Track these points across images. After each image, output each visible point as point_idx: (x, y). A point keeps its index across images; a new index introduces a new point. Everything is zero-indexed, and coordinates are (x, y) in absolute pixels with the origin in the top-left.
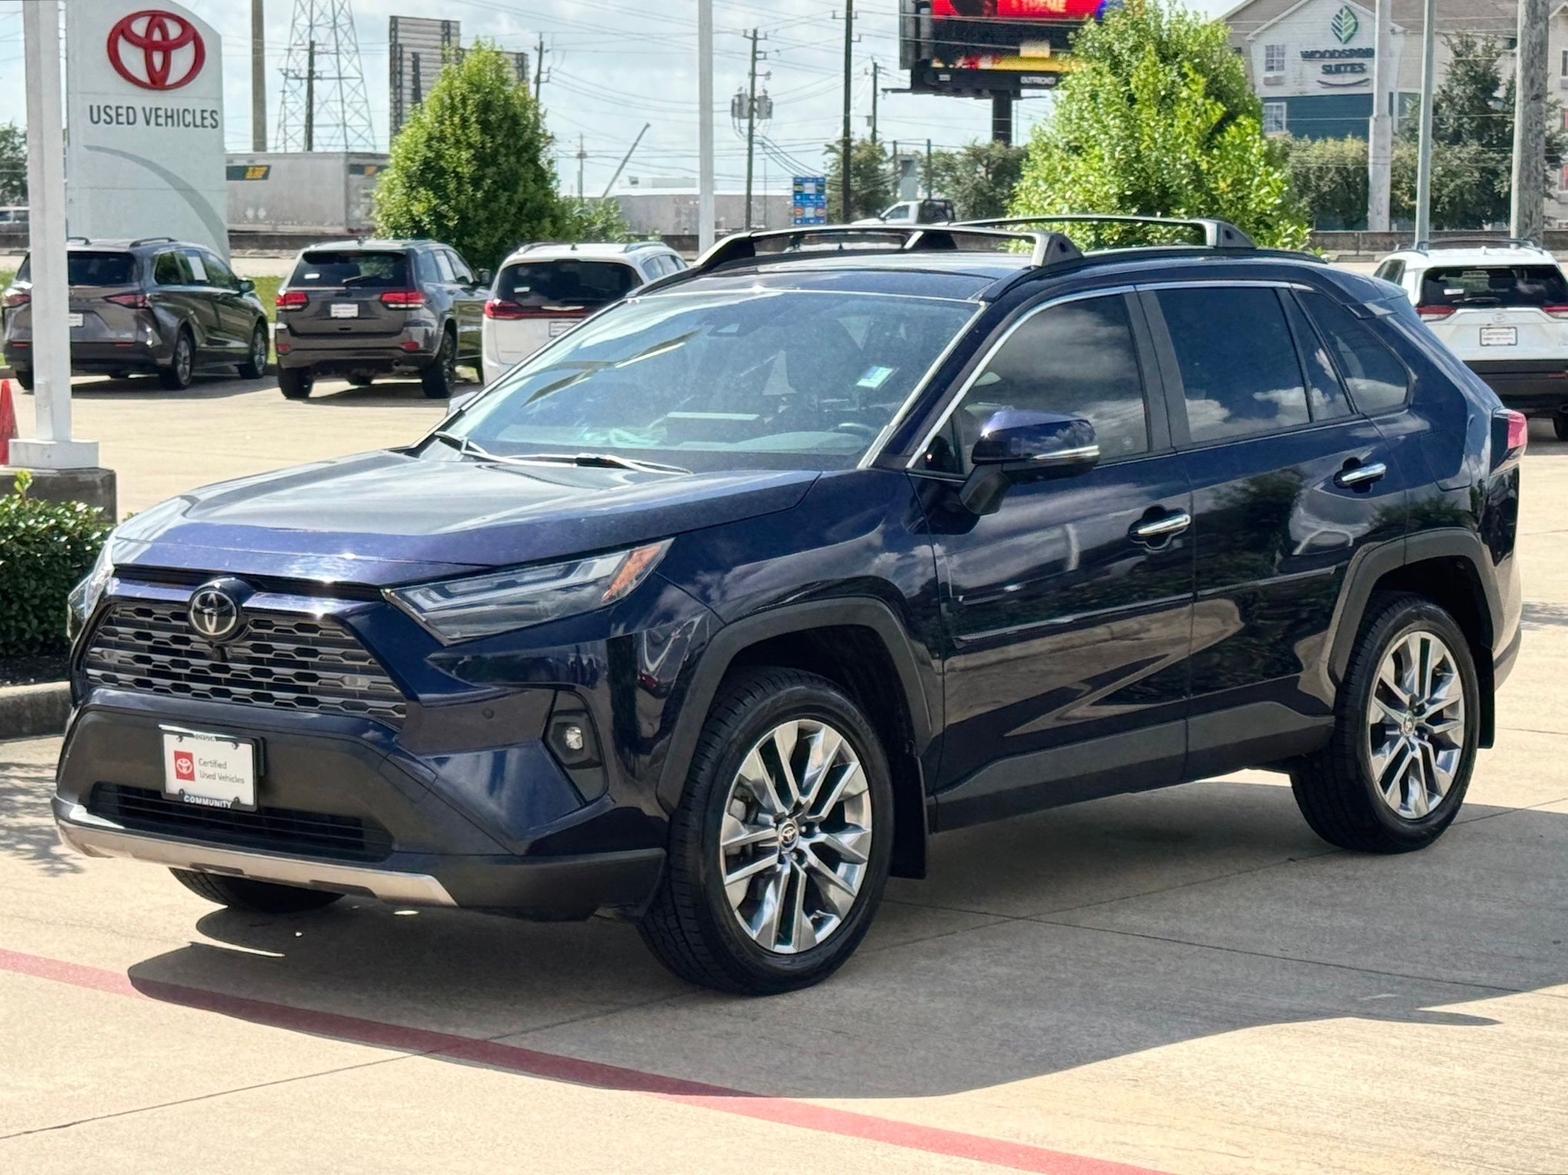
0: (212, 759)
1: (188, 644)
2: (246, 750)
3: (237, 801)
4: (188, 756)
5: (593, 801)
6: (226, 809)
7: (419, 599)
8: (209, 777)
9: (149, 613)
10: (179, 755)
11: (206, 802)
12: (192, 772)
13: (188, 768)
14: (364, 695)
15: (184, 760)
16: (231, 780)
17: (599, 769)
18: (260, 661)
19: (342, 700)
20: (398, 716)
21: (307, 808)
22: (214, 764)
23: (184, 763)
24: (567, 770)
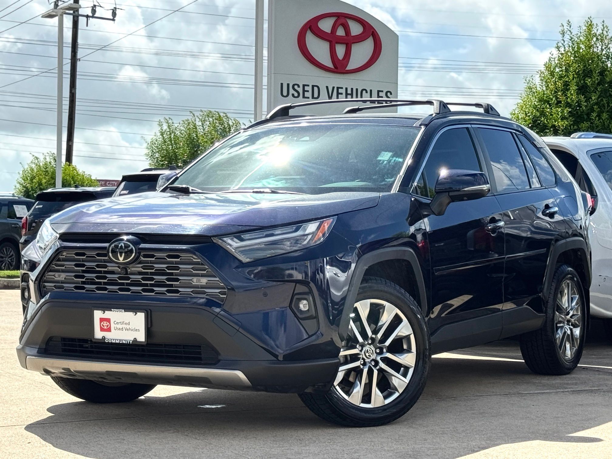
0: (121, 321)
1: (106, 268)
2: (141, 316)
3: (135, 340)
4: (108, 320)
5: (313, 335)
7: (229, 241)
8: (119, 329)
9: (83, 254)
10: (102, 320)
11: (117, 341)
12: (110, 328)
13: (107, 326)
14: (203, 287)
15: (105, 322)
16: (132, 330)
17: (315, 320)
18: (146, 273)
19: (192, 289)
20: (222, 296)
22: (122, 323)
23: (105, 324)
24: (300, 321)
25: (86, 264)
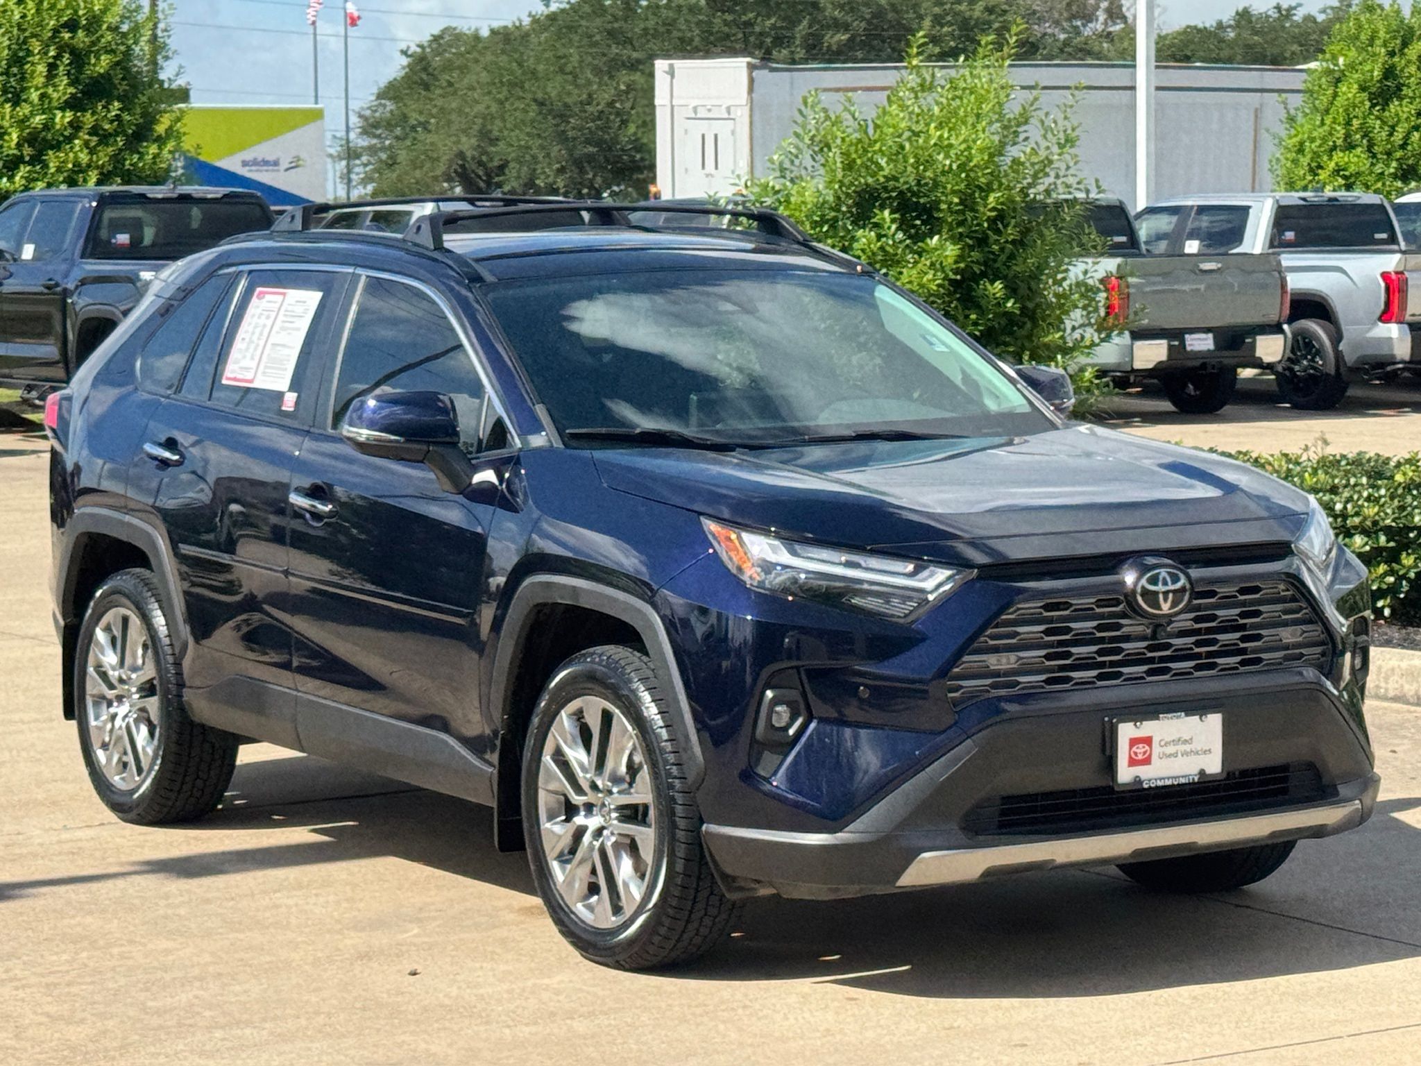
0: (1175, 737)
1: (1116, 630)
2: (1214, 722)
3: (1202, 773)
4: (1148, 741)
6: (1194, 783)
8: (1170, 756)
9: (1065, 606)
10: (1134, 742)
11: (1168, 782)
12: (1150, 756)
13: (1145, 752)
15: (1140, 746)
16: (1197, 753)
18: (1202, 631)
19: (1282, 653)
21: (1272, 763)
22: (1177, 742)
23: (1140, 749)
25: (1073, 625)
